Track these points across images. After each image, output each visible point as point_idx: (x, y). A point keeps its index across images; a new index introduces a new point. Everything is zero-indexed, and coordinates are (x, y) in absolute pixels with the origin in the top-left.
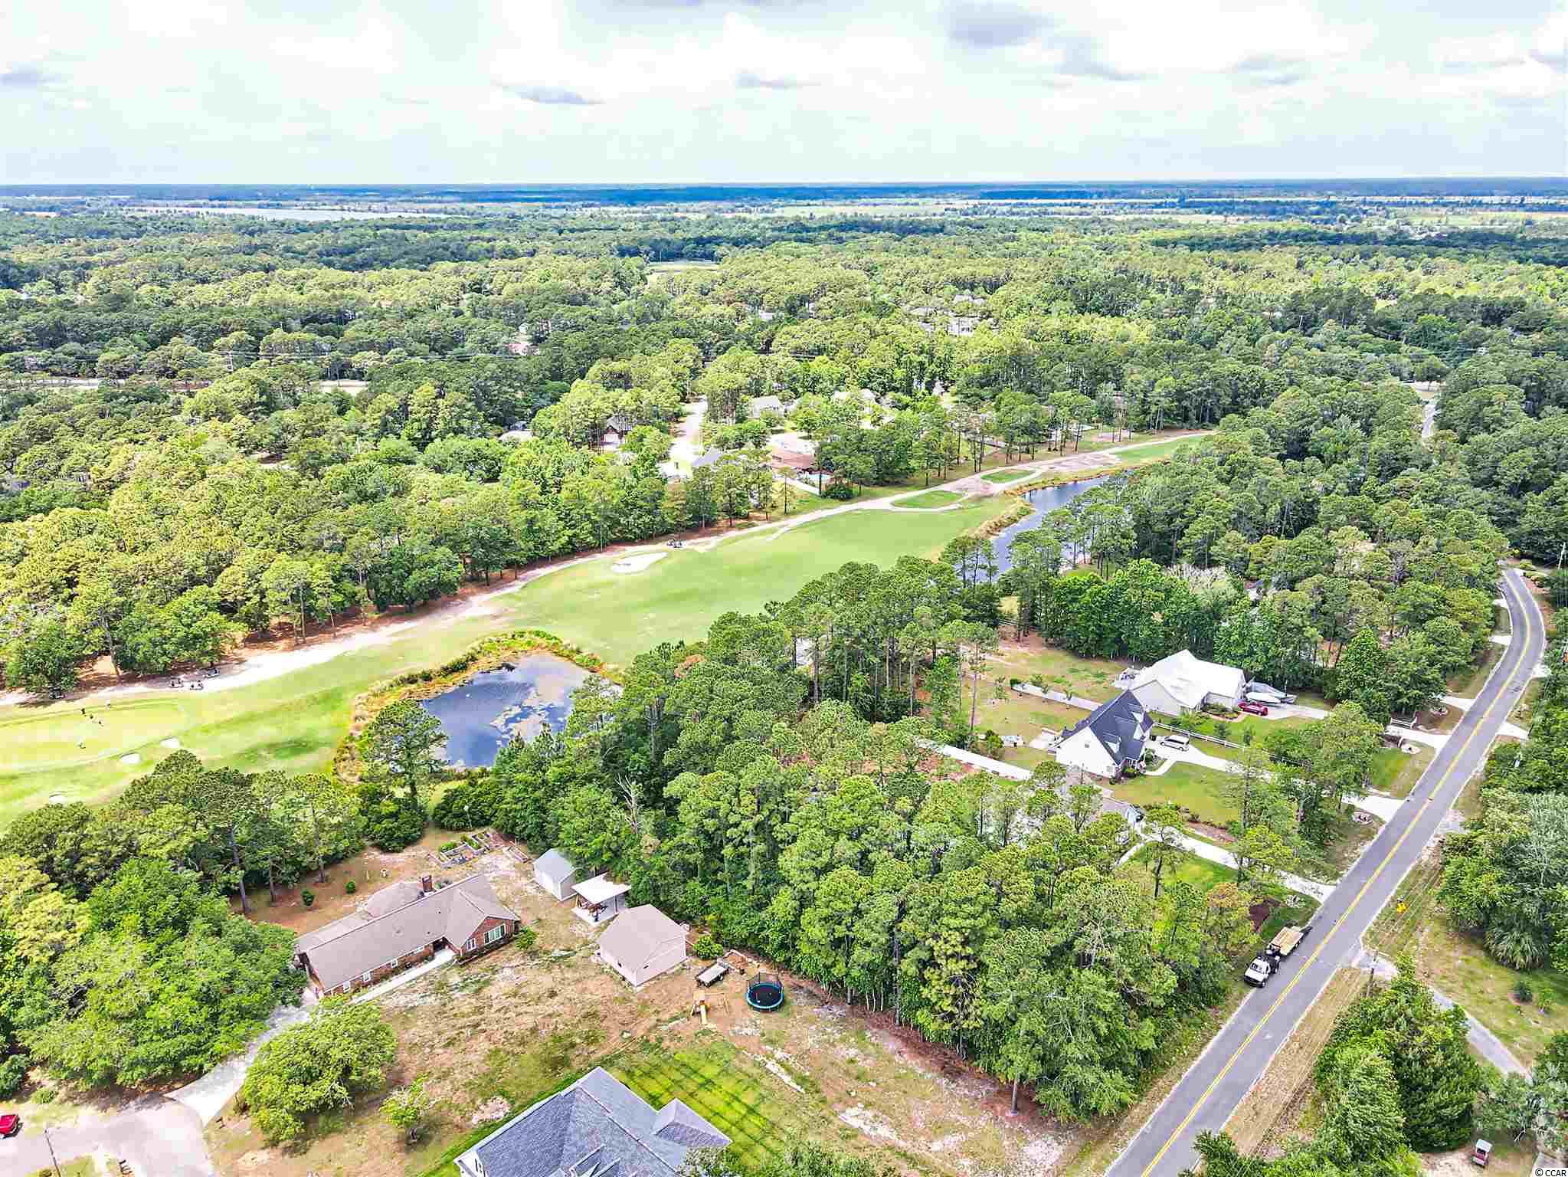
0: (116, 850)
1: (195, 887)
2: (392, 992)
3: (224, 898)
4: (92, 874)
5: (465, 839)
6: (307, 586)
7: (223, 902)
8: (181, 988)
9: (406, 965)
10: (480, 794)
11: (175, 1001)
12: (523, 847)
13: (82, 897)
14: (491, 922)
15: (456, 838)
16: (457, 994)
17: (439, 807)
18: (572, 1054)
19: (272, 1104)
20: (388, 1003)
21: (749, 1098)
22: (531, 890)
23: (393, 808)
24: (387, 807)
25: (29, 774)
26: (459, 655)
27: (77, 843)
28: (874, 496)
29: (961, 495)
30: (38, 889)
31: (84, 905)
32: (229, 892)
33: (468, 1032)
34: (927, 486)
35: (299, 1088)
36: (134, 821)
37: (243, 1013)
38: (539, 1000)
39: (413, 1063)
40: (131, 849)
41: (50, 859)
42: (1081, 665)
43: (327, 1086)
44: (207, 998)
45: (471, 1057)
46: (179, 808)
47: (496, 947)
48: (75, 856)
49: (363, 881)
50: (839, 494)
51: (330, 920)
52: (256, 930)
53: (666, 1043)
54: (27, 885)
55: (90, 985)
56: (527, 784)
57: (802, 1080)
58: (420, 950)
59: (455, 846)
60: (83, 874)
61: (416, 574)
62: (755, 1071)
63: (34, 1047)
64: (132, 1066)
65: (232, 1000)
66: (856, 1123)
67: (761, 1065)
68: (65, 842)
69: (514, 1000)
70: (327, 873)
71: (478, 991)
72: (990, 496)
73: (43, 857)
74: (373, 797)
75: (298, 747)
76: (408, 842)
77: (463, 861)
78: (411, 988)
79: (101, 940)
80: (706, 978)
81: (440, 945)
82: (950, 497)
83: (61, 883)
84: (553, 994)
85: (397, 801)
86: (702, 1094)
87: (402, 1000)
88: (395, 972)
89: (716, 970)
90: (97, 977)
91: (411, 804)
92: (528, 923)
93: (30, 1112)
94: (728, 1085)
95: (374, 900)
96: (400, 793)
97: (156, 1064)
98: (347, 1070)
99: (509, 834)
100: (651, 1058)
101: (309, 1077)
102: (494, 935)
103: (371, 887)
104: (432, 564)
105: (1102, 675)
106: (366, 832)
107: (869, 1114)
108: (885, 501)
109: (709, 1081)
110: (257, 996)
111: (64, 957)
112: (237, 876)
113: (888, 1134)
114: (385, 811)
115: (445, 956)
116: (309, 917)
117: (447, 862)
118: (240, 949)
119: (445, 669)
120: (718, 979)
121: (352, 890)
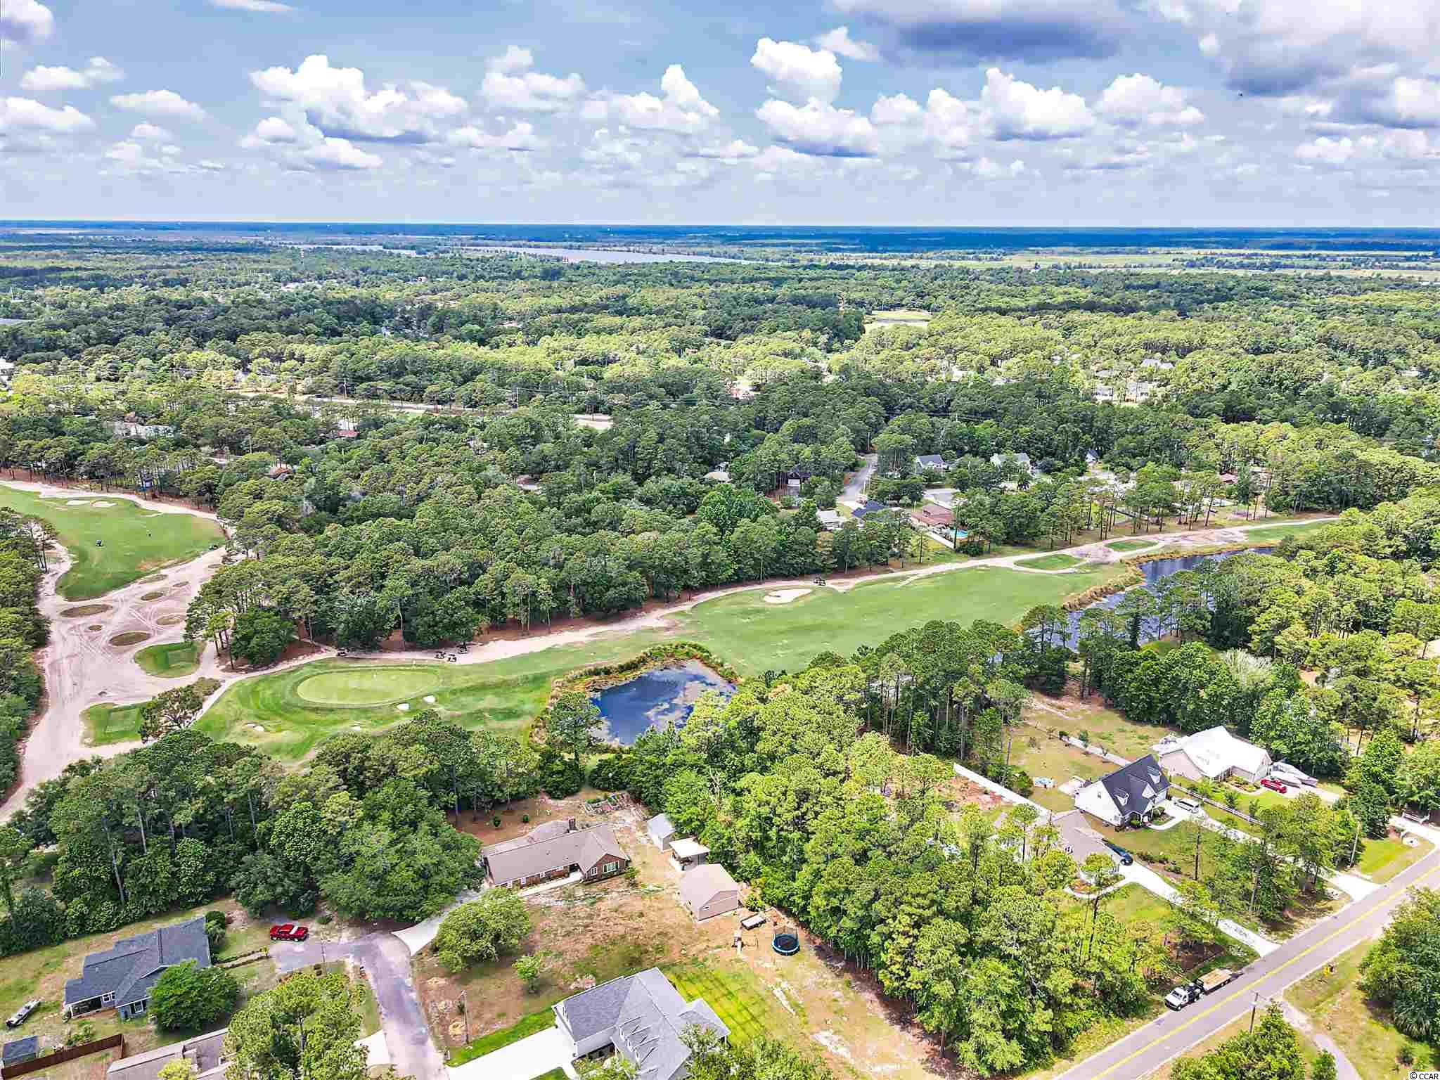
0: (384, 770)
1: (425, 802)
2: (538, 894)
3: (443, 812)
4: (368, 783)
5: (606, 797)
6: (534, 594)
7: (441, 814)
8: (408, 866)
9: (550, 877)
10: (622, 767)
11: (404, 873)
12: (646, 810)
13: (360, 798)
14: (609, 858)
15: (600, 795)
16: (579, 903)
17: (594, 771)
18: (644, 957)
19: (451, 948)
20: (535, 901)
21: (754, 1010)
22: (644, 840)
23: (561, 768)
24: (557, 765)
25: (342, 709)
26: (634, 658)
27: (363, 762)
28: (1001, 554)
29: (1080, 560)
30: (336, 788)
31: (361, 802)
32: (447, 809)
33: (581, 929)
34: (1052, 549)
35: (468, 941)
36: (397, 751)
37: (443, 888)
38: (631, 918)
39: (542, 942)
40: (393, 769)
41: (346, 769)
42: (1129, 726)
43: (484, 943)
44: (423, 874)
45: (579, 946)
46: (422, 747)
47: (611, 876)
48: (360, 769)
49: (534, 816)
50: (970, 550)
51: (508, 838)
52: (458, 836)
53: (708, 963)
54: (330, 784)
55: (358, 853)
56: (652, 764)
57: (795, 1006)
58: (561, 868)
59: (599, 801)
60: (363, 783)
61: (611, 592)
62: (764, 993)
63: (322, 887)
64: (375, 909)
65: (438, 878)
66: (824, 1042)
67: (770, 991)
68: (355, 760)
69: (615, 914)
70: (512, 806)
71: (593, 904)
72: (1108, 563)
73: (342, 767)
74: (549, 757)
75: (510, 714)
76: (569, 793)
77: (603, 812)
78: (550, 894)
79: (367, 826)
80: (748, 923)
81: (574, 868)
82: (1067, 560)
83: (350, 786)
84: (641, 915)
85: (565, 763)
86: (723, 1000)
87: (543, 901)
88: (542, 881)
89: (757, 919)
90: (363, 849)
91: (574, 766)
92: (636, 864)
93: (314, 929)
94: (742, 998)
95: (537, 830)
96: (567, 757)
97: (388, 910)
98: (497, 937)
99: (637, 799)
100: (695, 970)
101: (475, 936)
102: (611, 867)
103: (536, 820)
104: (624, 584)
105: (1147, 738)
106: (542, 782)
107: (836, 1038)
108: (1008, 561)
109: (730, 993)
110: (453, 879)
111: (346, 833)
112: (453, 798)
113: (845, 1054)
114: (555, 768)
115: (576, 876)
116: (493, 835)
117: (592, 812)
118: (446, 847)
119: (621, 667)
120: (756, 926)
121: (526, 821)
